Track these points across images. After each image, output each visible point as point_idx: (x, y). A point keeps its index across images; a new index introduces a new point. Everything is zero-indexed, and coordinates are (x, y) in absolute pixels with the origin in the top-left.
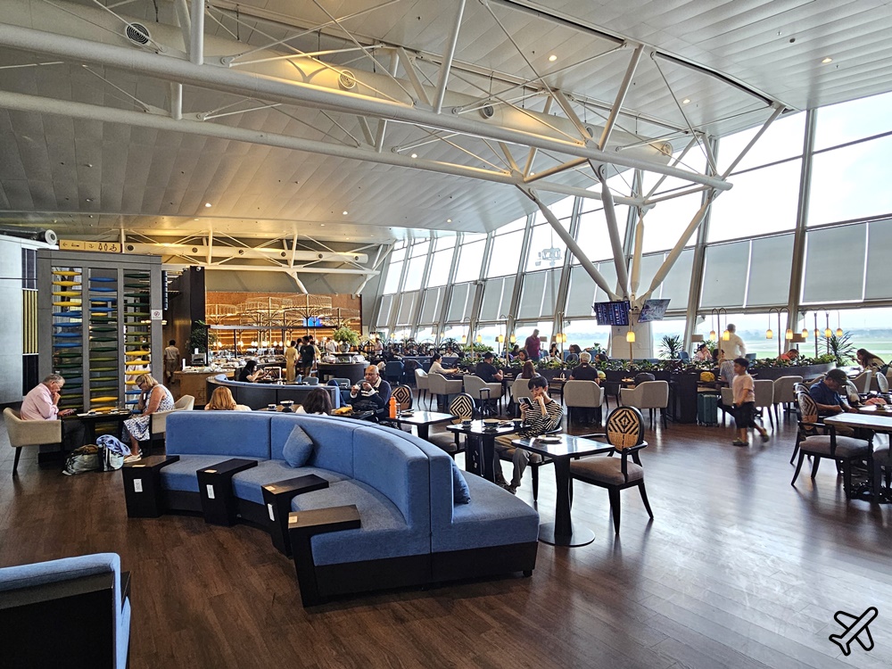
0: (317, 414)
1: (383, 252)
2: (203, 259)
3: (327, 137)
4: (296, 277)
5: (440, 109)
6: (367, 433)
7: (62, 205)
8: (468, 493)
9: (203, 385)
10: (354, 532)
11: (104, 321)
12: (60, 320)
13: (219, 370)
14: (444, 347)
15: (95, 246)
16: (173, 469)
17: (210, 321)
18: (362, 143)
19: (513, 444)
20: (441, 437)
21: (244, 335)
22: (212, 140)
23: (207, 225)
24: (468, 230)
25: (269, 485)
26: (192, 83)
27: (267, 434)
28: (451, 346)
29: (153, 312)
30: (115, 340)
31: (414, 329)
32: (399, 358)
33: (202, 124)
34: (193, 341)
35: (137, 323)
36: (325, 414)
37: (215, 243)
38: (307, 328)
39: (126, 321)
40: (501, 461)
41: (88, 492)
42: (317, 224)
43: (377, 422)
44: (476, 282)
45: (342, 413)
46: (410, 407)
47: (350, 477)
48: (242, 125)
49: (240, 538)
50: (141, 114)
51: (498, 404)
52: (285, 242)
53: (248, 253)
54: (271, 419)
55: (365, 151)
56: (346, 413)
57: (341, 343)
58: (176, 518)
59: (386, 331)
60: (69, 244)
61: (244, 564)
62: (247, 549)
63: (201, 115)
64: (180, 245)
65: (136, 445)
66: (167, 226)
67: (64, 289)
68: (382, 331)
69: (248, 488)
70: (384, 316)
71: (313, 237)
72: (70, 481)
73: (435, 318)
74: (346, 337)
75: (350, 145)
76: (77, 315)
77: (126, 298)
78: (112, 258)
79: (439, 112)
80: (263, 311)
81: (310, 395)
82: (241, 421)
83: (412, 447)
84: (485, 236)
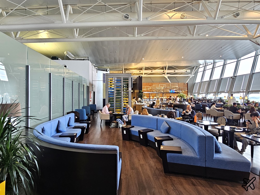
0: (171, 118)
1: (196, 69)
2: (142, 74)
3: (177, 34)
4: (167, 78)
5: (217, 18)
6: (186, 126)
7: (111, 63)
8: (221, 150)
9: (141, 108)
10: (180, 155)
11: (119, 90)
12: (110, 90)
13: (145, 104)
14: (218, 100)
15: (117, 72)
16: (132, 129)
17: (144, 91)
18: (188, 34)
19: (241, 136)
20: (213, 130)
21: (152, 95)
22: (144, 41)
23: (143, 65)
24: (228, 59)
25: (156, 137)
26: (139, 26)
27: (156, 123)
28: (221, 100)
29: (129, 88)
30: (121, 95)
31: (206, 94)
32: (200, 103)
33: (141, 37)
34: (139, 96)
35: (126, 91)
36: (173, 119)
37: (145, 69)
38: (170, 93)
39: (123, 90)
40: (237, 141)
41: (115, 132)
42: (174, 61)
43: (189, 123)
44: (231, 77)
45: (179, 119)
46: (202, 119)
47: (180, 138)
48: (152, 36)
49: (148, 150)
50: (127, 37)
51: (239, 122)
52: (164, 68)
53: (154, 71)
54: (157, 119)
55: (189, 37)
56: (180, 119)
57: (181, 98)
58: (133, 142)
59: (196, 94)
60: (112, 72)
61: (149, 157)
62: (150, 154)
63: (141, 34)
64: (136, 70)
65: (125, 122)
66: (134, 66)
67: (111, 83)
68: (195, 94)
69: (151, 137)
70: (196, 89)
71: (172, 66)
72: (111, 129)
73: (214, 90)
74: (182, 96)
75: (184, 36)
76: (113, 89)
77: (123, 85)
78: (120, 75)
79: (216, 19)
80: (157, 88)
81: (169, 113)
82: (150, 118)
83: (200, 132)
84: (236, 60)
